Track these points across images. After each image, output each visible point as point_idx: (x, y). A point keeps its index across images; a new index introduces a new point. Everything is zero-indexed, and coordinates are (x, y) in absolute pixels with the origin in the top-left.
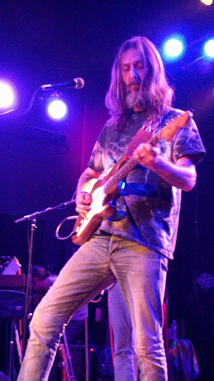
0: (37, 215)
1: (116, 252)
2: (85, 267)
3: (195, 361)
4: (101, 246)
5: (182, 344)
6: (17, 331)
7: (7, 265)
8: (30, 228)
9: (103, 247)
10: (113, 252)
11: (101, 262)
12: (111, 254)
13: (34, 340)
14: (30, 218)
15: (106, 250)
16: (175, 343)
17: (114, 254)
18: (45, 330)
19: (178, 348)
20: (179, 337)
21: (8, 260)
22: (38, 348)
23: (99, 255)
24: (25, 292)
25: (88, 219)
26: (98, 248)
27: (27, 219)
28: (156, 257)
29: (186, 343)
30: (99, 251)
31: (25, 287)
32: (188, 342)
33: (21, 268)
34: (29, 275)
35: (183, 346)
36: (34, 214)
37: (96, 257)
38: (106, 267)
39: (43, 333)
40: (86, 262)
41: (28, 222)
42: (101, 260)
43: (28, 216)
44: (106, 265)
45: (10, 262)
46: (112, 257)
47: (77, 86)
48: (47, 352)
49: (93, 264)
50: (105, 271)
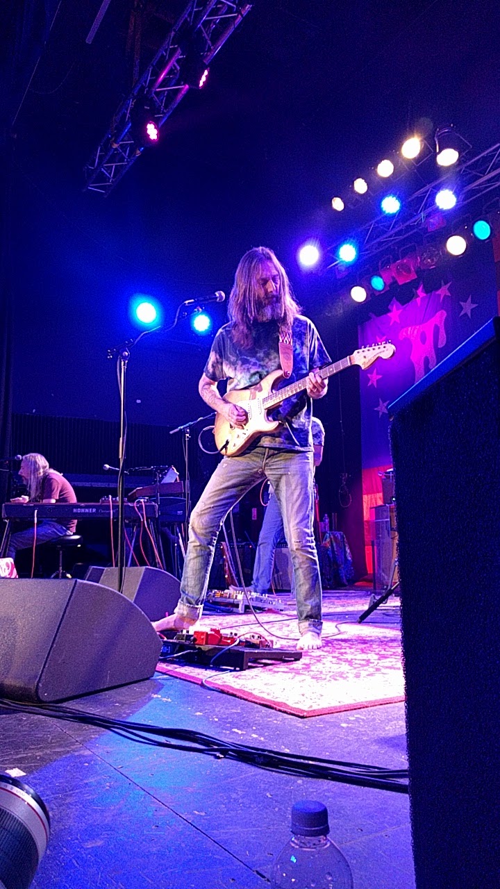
0: (190, 426)
3: (348, 551)
5: (334, 536)
6: (180, 534)
7: (166, 474)
8: (185, 438)
10: (269, 457)
12: (267, 459)
13: (194, 542)
14: (184, 428)
16: (328, 535)
17: (269, 459)
18: (203, 531)
19: (331, 539)
20: (331, 530)
21: (166, 469)
22: (199, 548)
24: (185, 497)
27: (181, 430)
29: (338, 534)
31: (185, 493)
32: (340, 534)
33: (179, 475)
34: (187, 482)
35: (336, 538)
36: (187, 425)
39: (202, 534)
41: (182, 433)
42: (256, 465)
43: (182, 427)
44: (261, 470)
45: (168, 471)
46: (267, 461)
47: (218, 299)
48: (208, 550)
49: (247, 469)
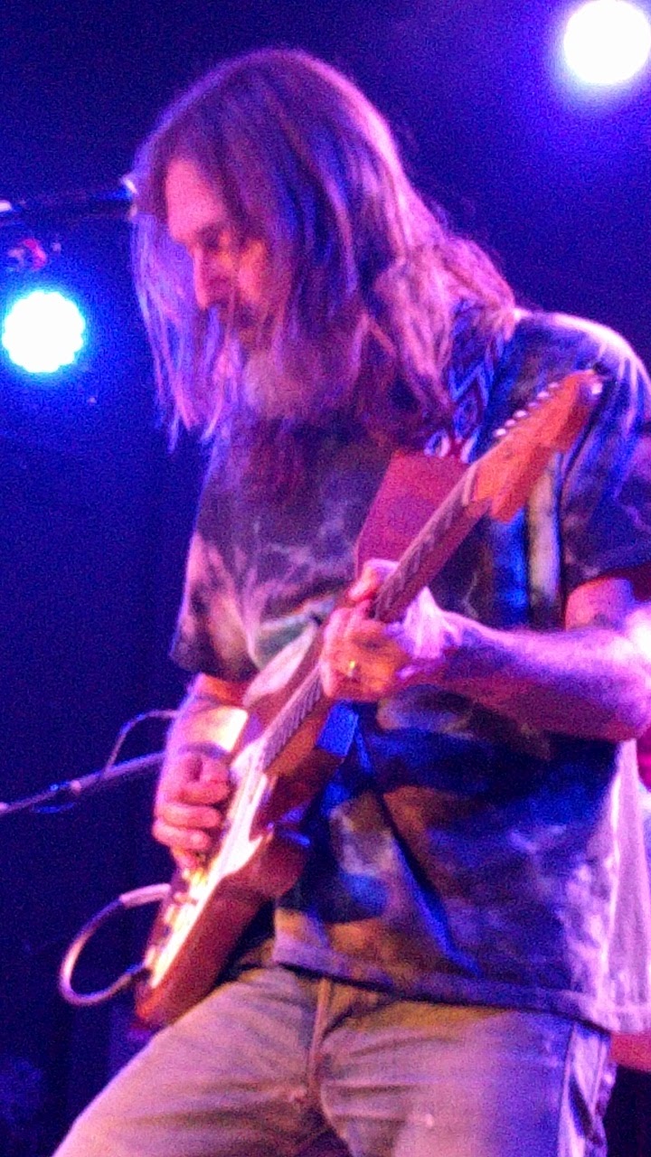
1: (352, 1021)
2: (194, 1100)
4: (273, 997)
9: (285, 1000)
10: (338, 1022)
11: (272, 1074)
12: (327, 1032)
15: (296, 1013)
17: (338, 1035)
23: (266, 1042)
25: (194, 902)
26: (259, 1008)
28: (548, 1046)
30: (267, 1025)
37: (251, 1050)
38: (298, 1100)
40: (201, 1078)
42: (273, 1064)
44: (300, 1092)
46: (329, 1045)
49: (232, 1085)
50: (289, 1124)
